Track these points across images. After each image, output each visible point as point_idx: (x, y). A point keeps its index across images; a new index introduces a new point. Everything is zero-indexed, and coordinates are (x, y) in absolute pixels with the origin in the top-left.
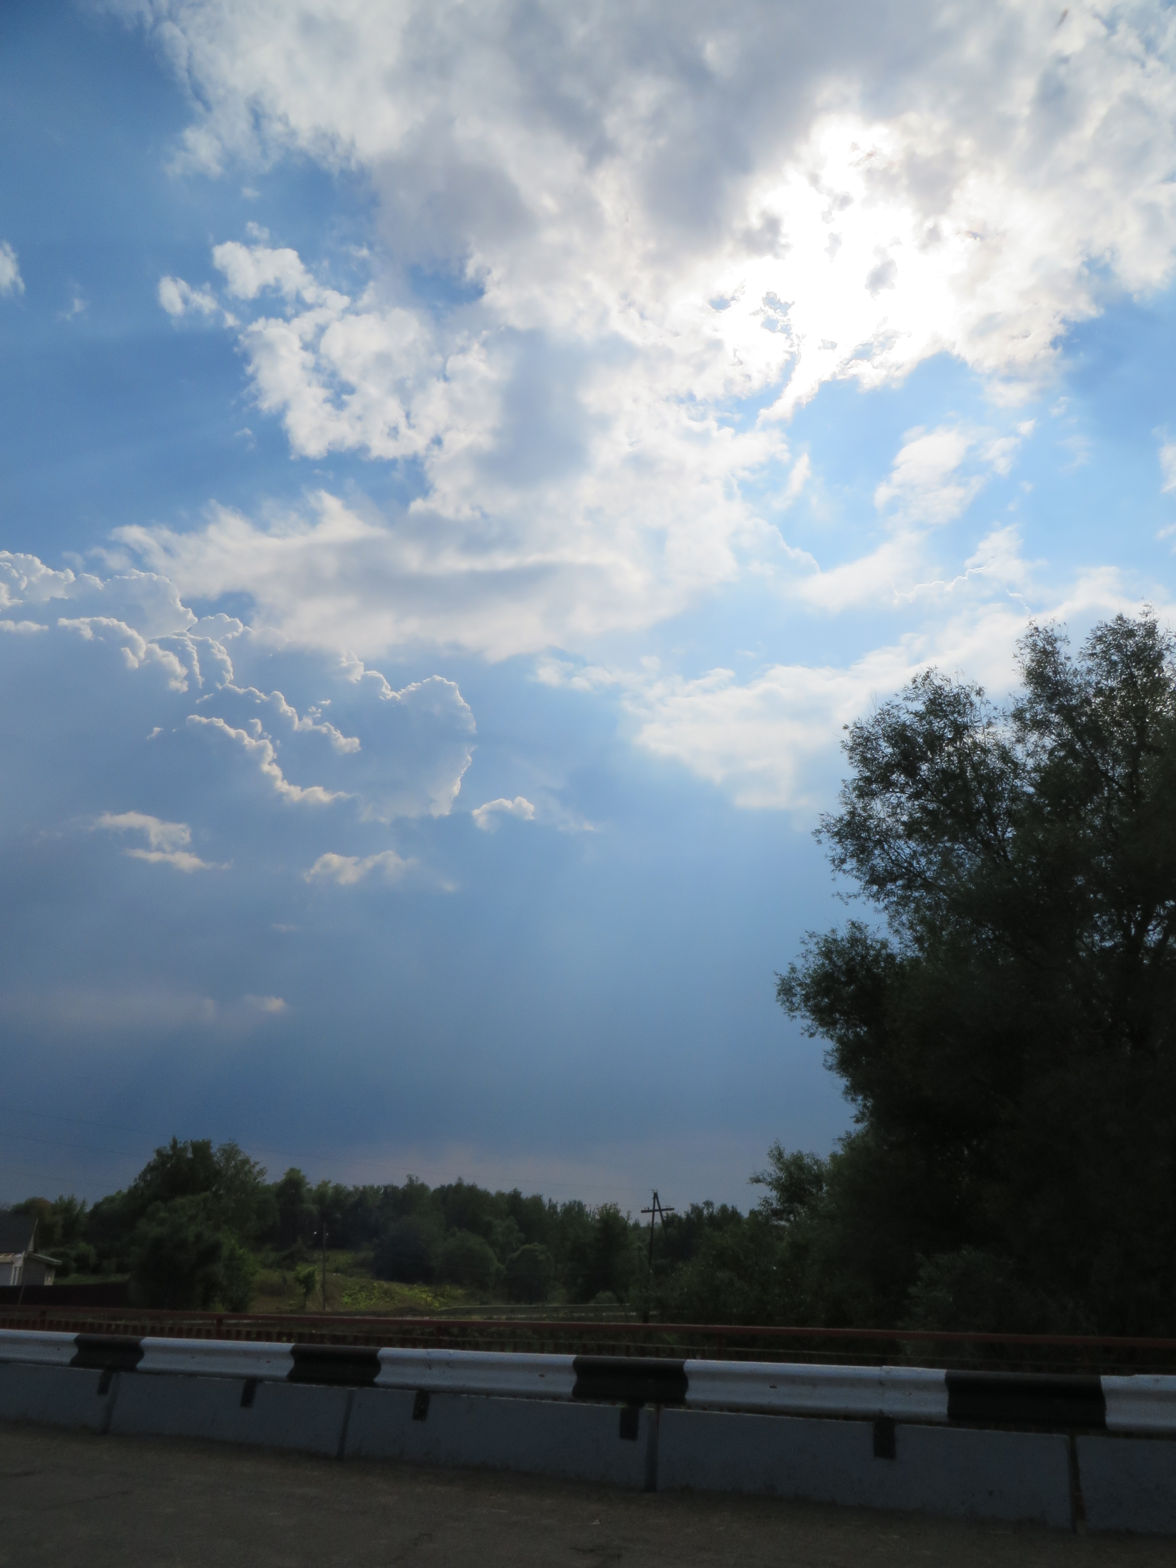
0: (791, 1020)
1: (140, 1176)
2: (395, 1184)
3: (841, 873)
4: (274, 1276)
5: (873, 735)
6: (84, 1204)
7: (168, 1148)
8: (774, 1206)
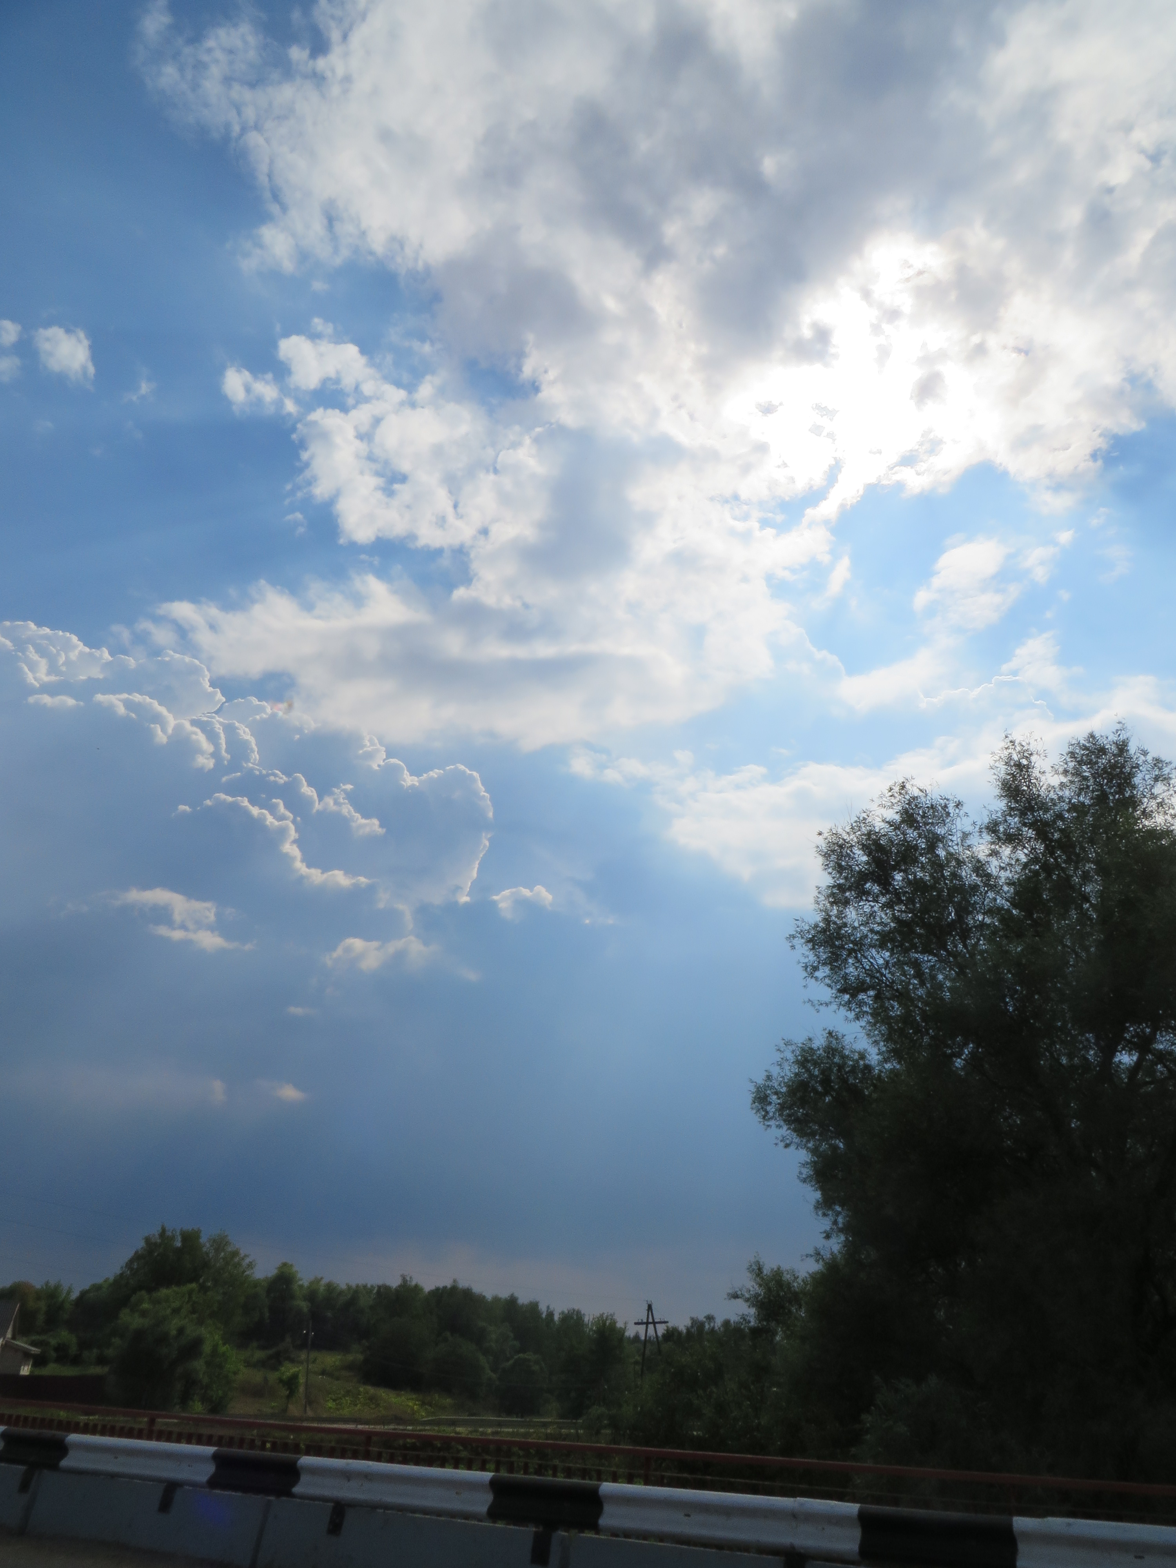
0: (766, 1129)
1: (127, 1263)
2: (388, 1283)
3: (813, 980)
4: (257, 1376)
5: (848, 843)
6: (69, 1292)
7: (157, 1236)
8: (752, 1324)
